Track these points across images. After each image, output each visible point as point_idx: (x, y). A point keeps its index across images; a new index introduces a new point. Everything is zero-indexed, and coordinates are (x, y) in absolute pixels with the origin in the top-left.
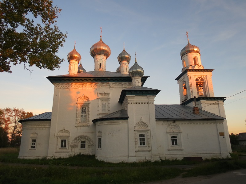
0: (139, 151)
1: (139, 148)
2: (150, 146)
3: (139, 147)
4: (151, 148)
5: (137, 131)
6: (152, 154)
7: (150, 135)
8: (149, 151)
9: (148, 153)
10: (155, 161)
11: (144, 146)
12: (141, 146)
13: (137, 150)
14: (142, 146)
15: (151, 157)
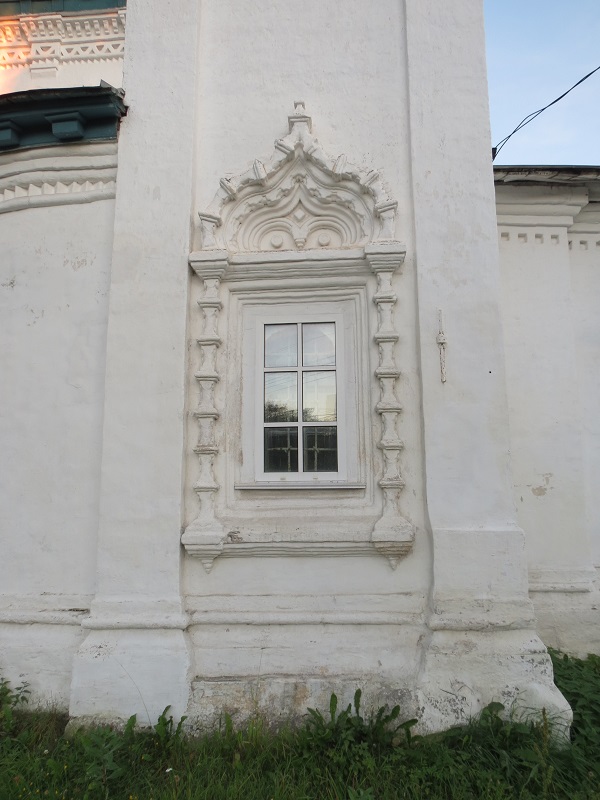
0: (234, 548)
1: (248, 508)
2: (412, 481)
3: (247, 492)
4: (416, 516)
5: (227, 272)
6: (431, 607)
7: (405, 333)
8: (396, 552)
9: (370, 573)
10: (472, 709)
11: (324, 478)
12: (276, 478)
13: (208, 529)
14: (301, 477)
15: (423, 645)
